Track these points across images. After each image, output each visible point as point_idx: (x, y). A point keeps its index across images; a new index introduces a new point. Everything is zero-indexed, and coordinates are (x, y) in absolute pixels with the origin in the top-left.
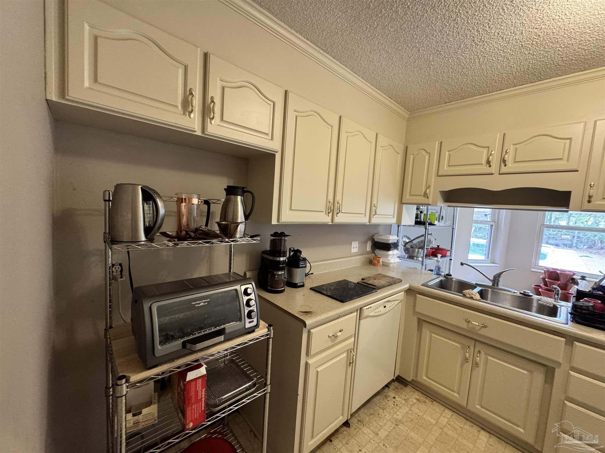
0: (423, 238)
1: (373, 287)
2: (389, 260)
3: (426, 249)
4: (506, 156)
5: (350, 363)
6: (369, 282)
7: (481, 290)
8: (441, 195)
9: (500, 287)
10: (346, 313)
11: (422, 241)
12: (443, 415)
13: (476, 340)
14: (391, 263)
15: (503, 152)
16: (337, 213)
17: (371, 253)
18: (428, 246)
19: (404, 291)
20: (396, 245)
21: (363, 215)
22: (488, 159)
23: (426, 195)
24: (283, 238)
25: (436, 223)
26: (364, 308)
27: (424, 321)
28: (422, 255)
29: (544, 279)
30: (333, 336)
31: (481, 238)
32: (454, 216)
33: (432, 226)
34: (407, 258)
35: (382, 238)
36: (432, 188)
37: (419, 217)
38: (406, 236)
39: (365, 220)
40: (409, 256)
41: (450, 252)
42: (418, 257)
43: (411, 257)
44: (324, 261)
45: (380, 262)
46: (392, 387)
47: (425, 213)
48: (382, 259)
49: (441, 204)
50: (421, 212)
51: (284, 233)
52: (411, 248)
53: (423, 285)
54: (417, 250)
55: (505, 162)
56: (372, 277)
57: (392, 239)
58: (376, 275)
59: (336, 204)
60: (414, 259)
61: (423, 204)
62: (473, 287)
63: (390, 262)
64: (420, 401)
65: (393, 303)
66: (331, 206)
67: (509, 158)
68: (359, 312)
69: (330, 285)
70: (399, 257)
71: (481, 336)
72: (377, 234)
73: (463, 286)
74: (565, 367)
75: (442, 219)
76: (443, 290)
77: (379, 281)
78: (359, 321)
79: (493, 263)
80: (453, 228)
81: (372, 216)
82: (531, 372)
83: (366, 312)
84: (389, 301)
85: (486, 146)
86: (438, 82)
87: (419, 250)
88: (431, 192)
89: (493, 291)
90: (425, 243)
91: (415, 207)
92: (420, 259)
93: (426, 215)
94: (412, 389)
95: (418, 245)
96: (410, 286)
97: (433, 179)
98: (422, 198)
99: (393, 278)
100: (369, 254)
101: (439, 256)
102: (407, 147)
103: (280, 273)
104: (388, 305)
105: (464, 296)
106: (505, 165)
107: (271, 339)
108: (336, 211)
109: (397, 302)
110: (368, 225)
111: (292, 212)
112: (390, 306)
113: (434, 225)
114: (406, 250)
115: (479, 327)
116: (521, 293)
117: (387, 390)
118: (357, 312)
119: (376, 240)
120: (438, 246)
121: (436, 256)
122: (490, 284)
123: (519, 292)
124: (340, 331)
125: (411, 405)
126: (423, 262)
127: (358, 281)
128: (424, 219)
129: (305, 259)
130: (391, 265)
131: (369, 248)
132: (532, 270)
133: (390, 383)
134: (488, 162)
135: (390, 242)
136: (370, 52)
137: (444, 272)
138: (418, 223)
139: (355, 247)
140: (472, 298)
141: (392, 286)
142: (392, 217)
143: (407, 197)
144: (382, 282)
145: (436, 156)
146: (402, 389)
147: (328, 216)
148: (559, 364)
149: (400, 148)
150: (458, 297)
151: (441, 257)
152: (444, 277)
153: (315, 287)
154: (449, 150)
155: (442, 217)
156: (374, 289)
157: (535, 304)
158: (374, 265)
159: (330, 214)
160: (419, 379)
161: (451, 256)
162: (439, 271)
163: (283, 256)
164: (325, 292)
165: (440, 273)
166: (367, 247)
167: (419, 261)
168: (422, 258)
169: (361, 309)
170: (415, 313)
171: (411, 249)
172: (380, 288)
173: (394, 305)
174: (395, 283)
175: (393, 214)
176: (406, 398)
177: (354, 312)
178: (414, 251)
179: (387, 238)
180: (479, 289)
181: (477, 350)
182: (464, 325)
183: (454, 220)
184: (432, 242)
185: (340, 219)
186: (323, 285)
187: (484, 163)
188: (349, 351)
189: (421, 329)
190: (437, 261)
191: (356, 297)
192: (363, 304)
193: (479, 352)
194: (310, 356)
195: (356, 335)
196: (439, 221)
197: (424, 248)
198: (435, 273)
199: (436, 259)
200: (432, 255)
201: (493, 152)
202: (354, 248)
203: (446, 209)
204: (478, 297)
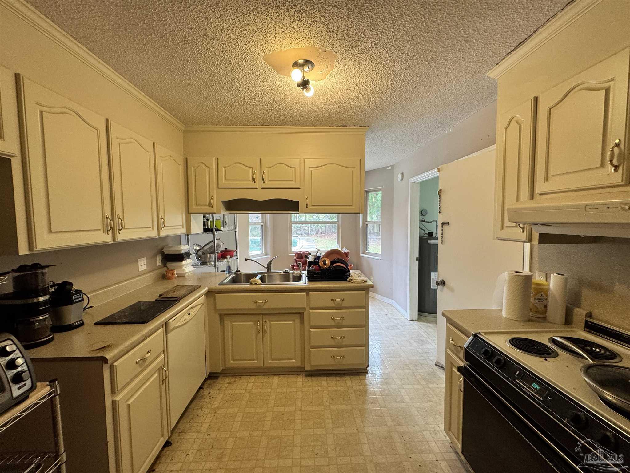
0: (212, 244)
1: (174, 299)
2: (184, 270)
3: (217, 252)
4: (264, 176)
5: (163, 380)
6: (169, 296)
7: (261, 277)
8: (224, 206)
9: (272, 271)
10: (152, 332)
11: (212, 246)
12: (249, 382)
13: (262, 314)
14: (187, 273)
15: (262, 173)
16: (120, 230)
17: (163, 267)
18: (217, 250)
19: (205, 295)
20: (187, 255)
21: (151, 229)
22: (253, 177)
23: (210, 205)
24: (40, 271)
25: (222, 228)
26: (169, 321)
27: (225, 315)
28: (214, 259)
29: (295, 259)
30: (141, 360)
31: (256, 236)
32: (235, 221)
33: (219, 232)
34: (200, 265)
35: (173, 249)
36: (215, 199)
37: (206, 224)
38: (197, 244)
39: (154, 234)
40: (202, 262)
41: (236, 252)
42: (211, 262)
43: (204, 263)
44: (104, 288)
45: (174, 274)
46: (205, 387)
47: (211, 220)
48: (176, 271)
49: (224, 212)
50: (208, 220)
51: (39, 264)
52: (203, 254)
53: (219, 285)
54: (208, 256)
55: (263, 179)
56: (171, 291)
57: (184, 248)
58: (174, 288)
59: (116, 220)
60: (207, 264)
61: (208, 213)
62: (256, 276)
63: (185, 272)
64: (231, 383)
65: (196, 308)
66: (110, 222)
67: (265, 177)
68: (164, 327)
69: (124, 311)
70: (192, 265)
71: (265, 309)
72: (167, 246)
73: (249, 277)
74: (308, 309)
75: (226, 224)
76: (236, 284)
77: (179, 292)
78: (166, 336)
79: (267, 255)
80: (235, 231)
81: (160, 228)
82: (294, 321)
83: (173, 324)
84: (192, 308)
85: (250, 166)
86: (209, 108)
87: (210, 255)
88: (215, 202)
89: (268, 275)
90: (215, 248)
91: (202, 215)
92: (213, 263)
93: (212, 222)
94: (224, 378)
95: (208, 251)
96: (208, 289)
97: (215, 192)
98: (208, 207)
99: (192, 286)
100: (160, 268)
101: (229, 257)
102: (187, 158)
103: (41, 318)
104: (192, 312)
105: (251, 284)
106: (264, 182)
107: (58, 396)
108: (117, 228)
109: (199, 307)
110: (157, 238)
111: (52, 235)
112: (194, 311)
113: (221, 230)
114: (199, 257)
115: (263, 303)
116: (283, 272)
117: (201, 390)
118: (163, 327)
119: (166, 253)
120: (226, 249)
121: (226, 258)
122: (266, 270)
123: (282, 272)
124: (148, 352)
125: (225, 390)
126: (215, 265)
127: (156, 298)
128: (211, 226)
129: (79, 292)
130: (186, 275)
131: (159, 262)
132: (289, 255)
133: (203, 384)
134: (253, 179)
135: (182, 252)
136: (139, 62)
137: (234, 270)
138: (206, 230)
139: (143, 265)
140: (256, 284)
141: (193, 293)
142: (181, 227)
143: (193, 208)
144: (182, 292)
145: (214, 171)
146: (214, 382)
147: (108, 234)
148: (305, 309)
149: (181, 160)
150: (248, 286)
151: (230, 257)
152: (235, 273)
153: (103, 320)
154: (225, 166)
155: (226, 222)
156: (175, 300)
157: (291, 277)
158: (169, 278)
159: (110, 232)
160: (228, 366)
161: (237, 255)
162: (230, 269)
163: (45, 295)
164: (118, 321)
165: (231, 271)
166: (156, 262)
167: (212, 265)
168: (214, 262)
169: (166, 323)
170: (216, 310)
171: (203, 256)
172: (181, 298)
173: (197, 310)
174: (195, 290)
175: (181, 224)
176: (219, 387)
177: (160, 329)
178: (206, 257)
179: (178, 249)
180: (259, 276)
181: (264, 321)
182: (253, 306)
183: (235, 224)
184: (221, 246)
185: (122, 236)
186: (113, 315)
187: (250, 180)
188: (160, 370)
189: (223, 322)
190: (228, 262)
191: (159, 314)
192: (168, 318)
193: (266, 321)
194: (116, 392)
195: (165, 351)
196: (224, 227)
197: (215, 252)
198: (227, 272)
199: (226, 260)
200: (222, 258)
201: (255, 172)
202: (141, 265)
203: (227, 216)
204: (260, 282)
